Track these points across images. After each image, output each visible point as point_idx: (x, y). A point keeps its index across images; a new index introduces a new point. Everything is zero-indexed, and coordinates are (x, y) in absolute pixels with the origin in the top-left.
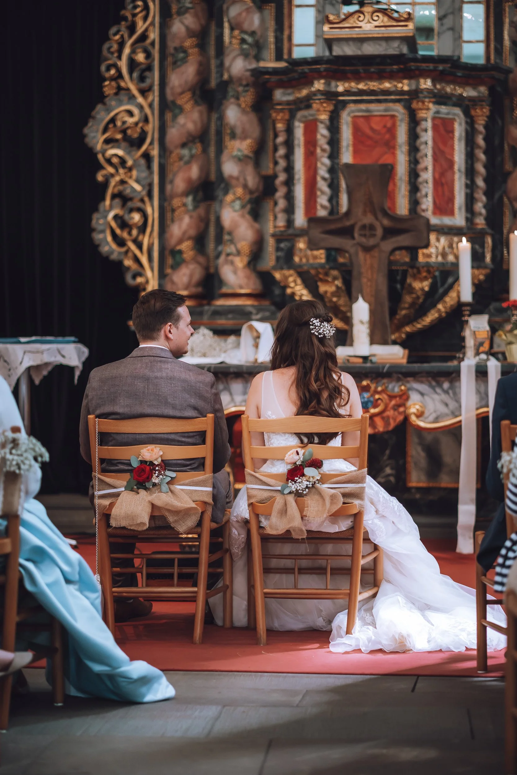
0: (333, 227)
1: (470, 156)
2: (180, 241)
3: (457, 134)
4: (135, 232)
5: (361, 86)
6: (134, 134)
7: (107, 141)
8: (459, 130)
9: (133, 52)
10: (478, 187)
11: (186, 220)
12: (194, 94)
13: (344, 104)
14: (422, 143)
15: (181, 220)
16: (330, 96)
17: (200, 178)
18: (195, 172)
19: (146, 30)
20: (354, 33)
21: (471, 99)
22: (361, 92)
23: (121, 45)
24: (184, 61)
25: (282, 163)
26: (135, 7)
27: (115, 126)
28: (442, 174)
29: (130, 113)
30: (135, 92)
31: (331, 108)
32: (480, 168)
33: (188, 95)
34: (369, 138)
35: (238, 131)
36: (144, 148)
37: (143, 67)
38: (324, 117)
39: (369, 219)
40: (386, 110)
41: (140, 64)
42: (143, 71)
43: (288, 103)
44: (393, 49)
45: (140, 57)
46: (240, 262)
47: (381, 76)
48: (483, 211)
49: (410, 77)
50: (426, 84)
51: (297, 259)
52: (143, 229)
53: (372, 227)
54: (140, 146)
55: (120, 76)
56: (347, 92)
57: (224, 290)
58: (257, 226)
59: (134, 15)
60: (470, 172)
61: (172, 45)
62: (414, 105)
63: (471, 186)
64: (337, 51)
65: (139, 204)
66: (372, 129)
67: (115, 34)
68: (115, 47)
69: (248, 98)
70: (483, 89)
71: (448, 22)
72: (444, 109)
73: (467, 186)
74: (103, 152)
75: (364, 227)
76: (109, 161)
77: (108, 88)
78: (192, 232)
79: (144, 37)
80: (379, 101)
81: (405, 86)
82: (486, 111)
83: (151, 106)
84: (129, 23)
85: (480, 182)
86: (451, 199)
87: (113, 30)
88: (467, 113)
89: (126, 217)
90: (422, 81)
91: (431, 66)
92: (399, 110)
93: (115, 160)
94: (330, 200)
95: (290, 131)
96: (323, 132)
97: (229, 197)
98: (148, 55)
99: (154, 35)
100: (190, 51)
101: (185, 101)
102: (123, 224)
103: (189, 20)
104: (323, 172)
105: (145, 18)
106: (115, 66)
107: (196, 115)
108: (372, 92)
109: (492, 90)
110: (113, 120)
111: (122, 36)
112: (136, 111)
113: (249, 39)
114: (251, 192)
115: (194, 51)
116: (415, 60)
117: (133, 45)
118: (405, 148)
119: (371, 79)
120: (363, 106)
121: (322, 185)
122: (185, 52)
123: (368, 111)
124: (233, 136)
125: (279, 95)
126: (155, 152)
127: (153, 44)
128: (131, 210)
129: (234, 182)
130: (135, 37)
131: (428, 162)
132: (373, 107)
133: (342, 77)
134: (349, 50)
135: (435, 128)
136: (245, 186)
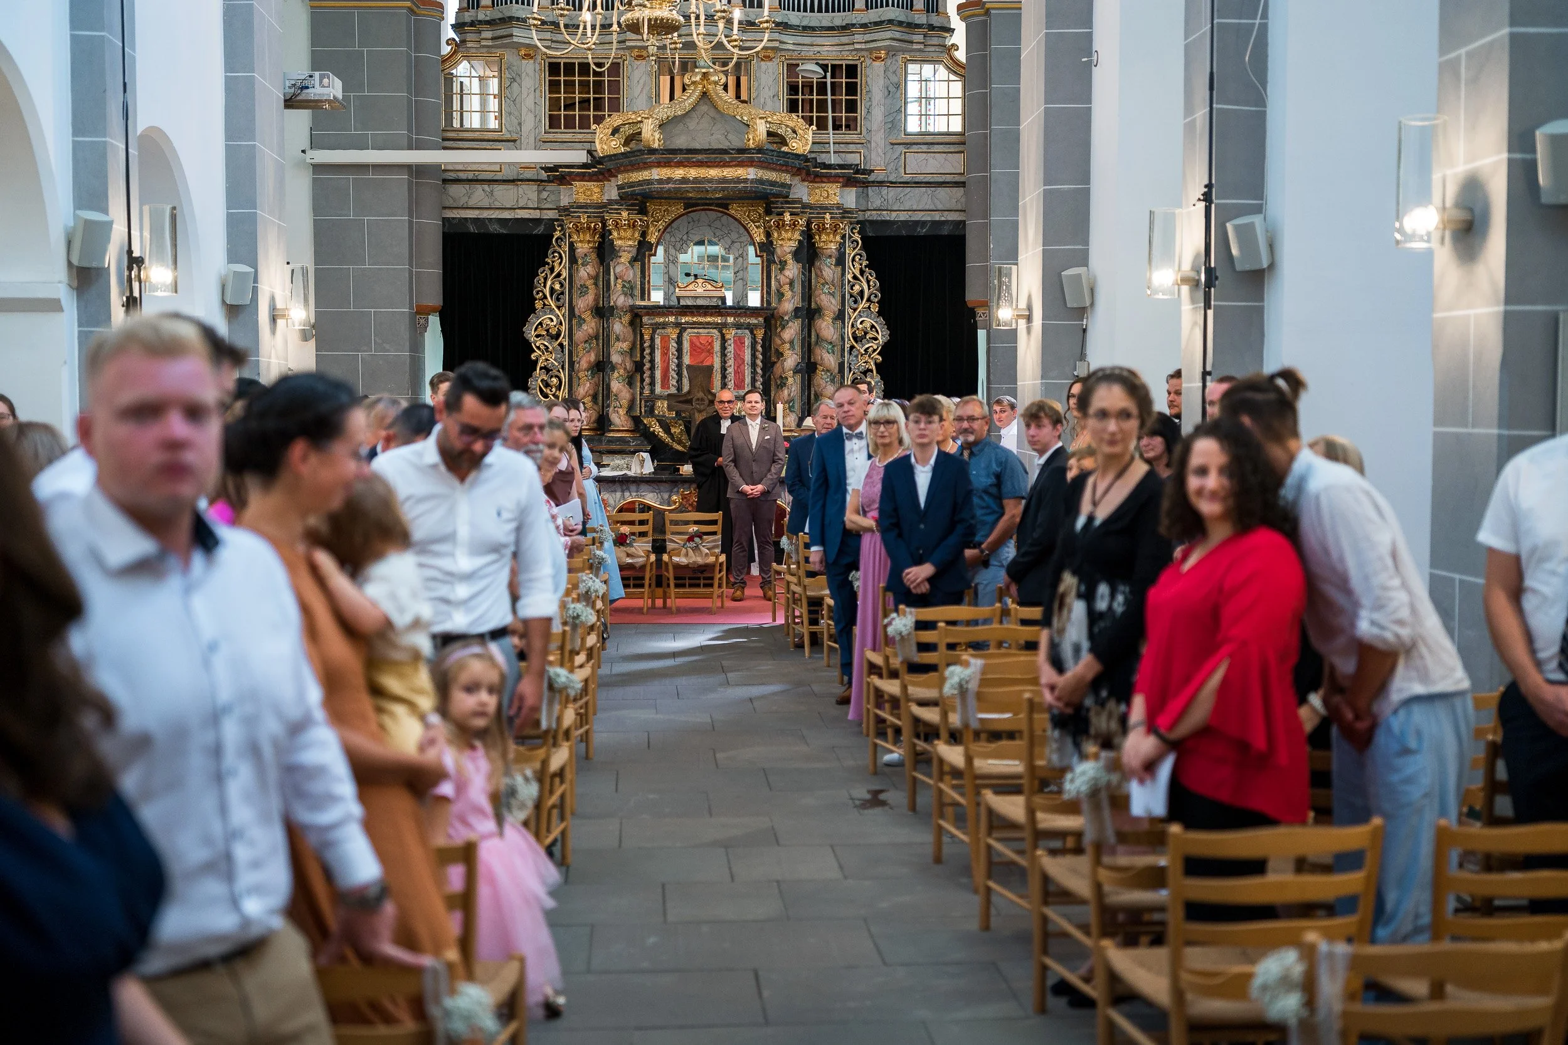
0: (681, 399)
1: (754, 356)
2: (584, 397)
3: (746, 344)
4: (554, 390)
5: (694, 319)
6: (554, 332)
7: (537, 336)
8: (748, 342)
9: (553, 283)
10: (757, 373)
11: (588, 385)
12: (592, 312)
13: (685, 329)
14: (728, 352)
15: (585, 385)
16: (677, 324)
17: (595, 360)
18: (592, 357)
19: (561, 270)
20: (692, 294)
21: (755, 325)
22: (694, 323)
23: (546, 279)
24: (586, 293)
25: (648, 358)
26: (554, 257)
27: (542, 326)
28: (738, 367)
29: (552, 320)
30: (554, 307)
31: (678, 331)
32: (759, 362)
33: (589, 313)
34: (700, 348)
35: (621, 337)
36: (559, 341)
37: (559, 292)
38: (675, 336)
39: (701, 395)
40: (708, 333)
41: (556, 291)
42: (559, 295)
43: (652, 324)
44: (714, 303)
45: (557, 286)
46: (622, 412)
47: (705, 315)
48: (761, 387)
49: (722, 316)
50: (730, 320)
51: (656, 412)
52: (559, 388)
53: (702, 400)
54: (557, 340)
55: (545, 297)
56: (687, 323)
57: (612, 428)
58: (631, 391)
59: (553, 262)
60: (754, 365)
61: (578, 283)
62: (724, 331)
63: (754, 373)
64: (682, 303)
65: (557, 373)
66: (701, 343)
67: (542, 273)
68: (543, 280)
69: (626, 319)
70: (761, 319)
71: (740, 275)
72: (739, 331)
73: (752, 372)
74: (535, 342)
75: (698, 399)
76: (538, 348)
77: (538, 305)
78: (591, 392)
79: (559, 275)
80: (704, 328)
81: (719, 320)
82: (763, 331)
83: (563, 316)
84: (550, 266)
85: (759, 371)
86: (743, 381)
87: (541, 269)
88: (752, 332)
89: (549, 381)
90: (728, 318)
91: (734, 311)
92: (715, 333)
93: (542, 347)
94: (677, 382)
95: (652, 339)
96: (673, 345)
97: (616, 374)
98: (562, 285)
99: (565, 274)
100: (590, 287)
101: (587, 316)
102: (547, 385)
103: (590, 269)
104: (673, 366)
105: (560, 263)
106: (542, 291)
107: (593, 324)
108: (701, 323)
109: (765, 320)
110: (541, 324)
111: (546, 274)
112: (555, 319)
113: (627, 285)
114: (628, 372)
115: (592, 288)
116: (726, 308)
117: (552, 280)
118: (719, 354)
119: (700, 316)
120: (696, 331)
121: (673, 374)
122: (587, 288)
123: (698, 333)
124: (618, 339)
125: (645, 319)
126: (566, 343)
127: (565, 279)
128: (552, 377)
129: (619, 366)
130: (554, 275)
131: (731, 362)
132: (701, 331)
133: (684, 314)
134: (689, 303)
135: (735, 342)
136: (625, 369)
